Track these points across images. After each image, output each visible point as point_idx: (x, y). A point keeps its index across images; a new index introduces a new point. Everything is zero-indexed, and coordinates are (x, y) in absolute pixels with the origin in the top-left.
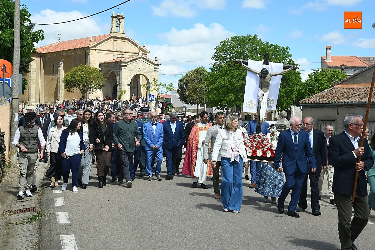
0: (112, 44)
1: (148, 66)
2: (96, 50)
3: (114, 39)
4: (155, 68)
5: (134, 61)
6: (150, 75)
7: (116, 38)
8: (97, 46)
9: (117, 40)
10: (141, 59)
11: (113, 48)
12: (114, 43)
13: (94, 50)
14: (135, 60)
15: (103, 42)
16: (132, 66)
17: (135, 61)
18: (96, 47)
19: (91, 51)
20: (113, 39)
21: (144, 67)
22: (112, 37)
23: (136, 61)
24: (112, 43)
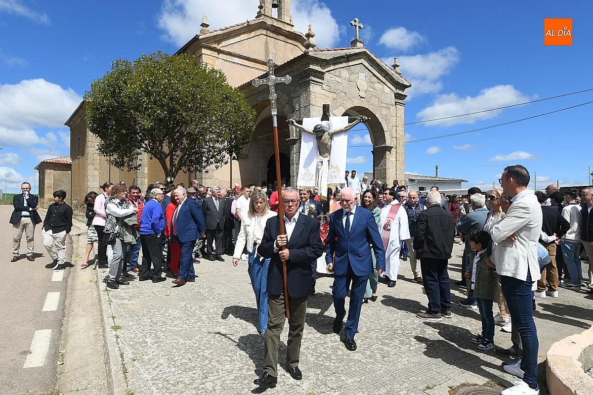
0: (263, 46)
1: (379, 86)
2: (219, 52)
3: (269, 34)
4: (398, 96)
5: (344, 65)
6: (386, 116)
7: (274, 32)
8: (224, 43)
9: (275, 36)
10: (362, 61)
11: (267, 55)
12: (267, 42)
13: (214, 49)
14: (348, 61)
15: (239, 35)
16: (339, 80)
17: (347, 64)
18: (221, 45)
19: (204, 51)
20: (264, 32)
21: (369, 89)
22: (262, 26)
23: (351, 63)
24: (264, 41)
